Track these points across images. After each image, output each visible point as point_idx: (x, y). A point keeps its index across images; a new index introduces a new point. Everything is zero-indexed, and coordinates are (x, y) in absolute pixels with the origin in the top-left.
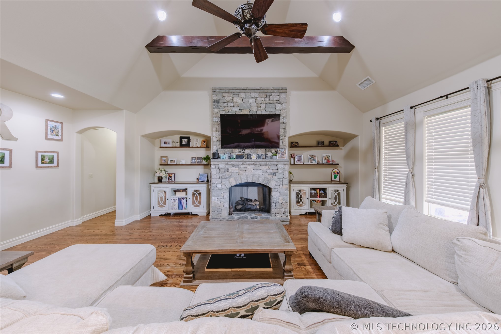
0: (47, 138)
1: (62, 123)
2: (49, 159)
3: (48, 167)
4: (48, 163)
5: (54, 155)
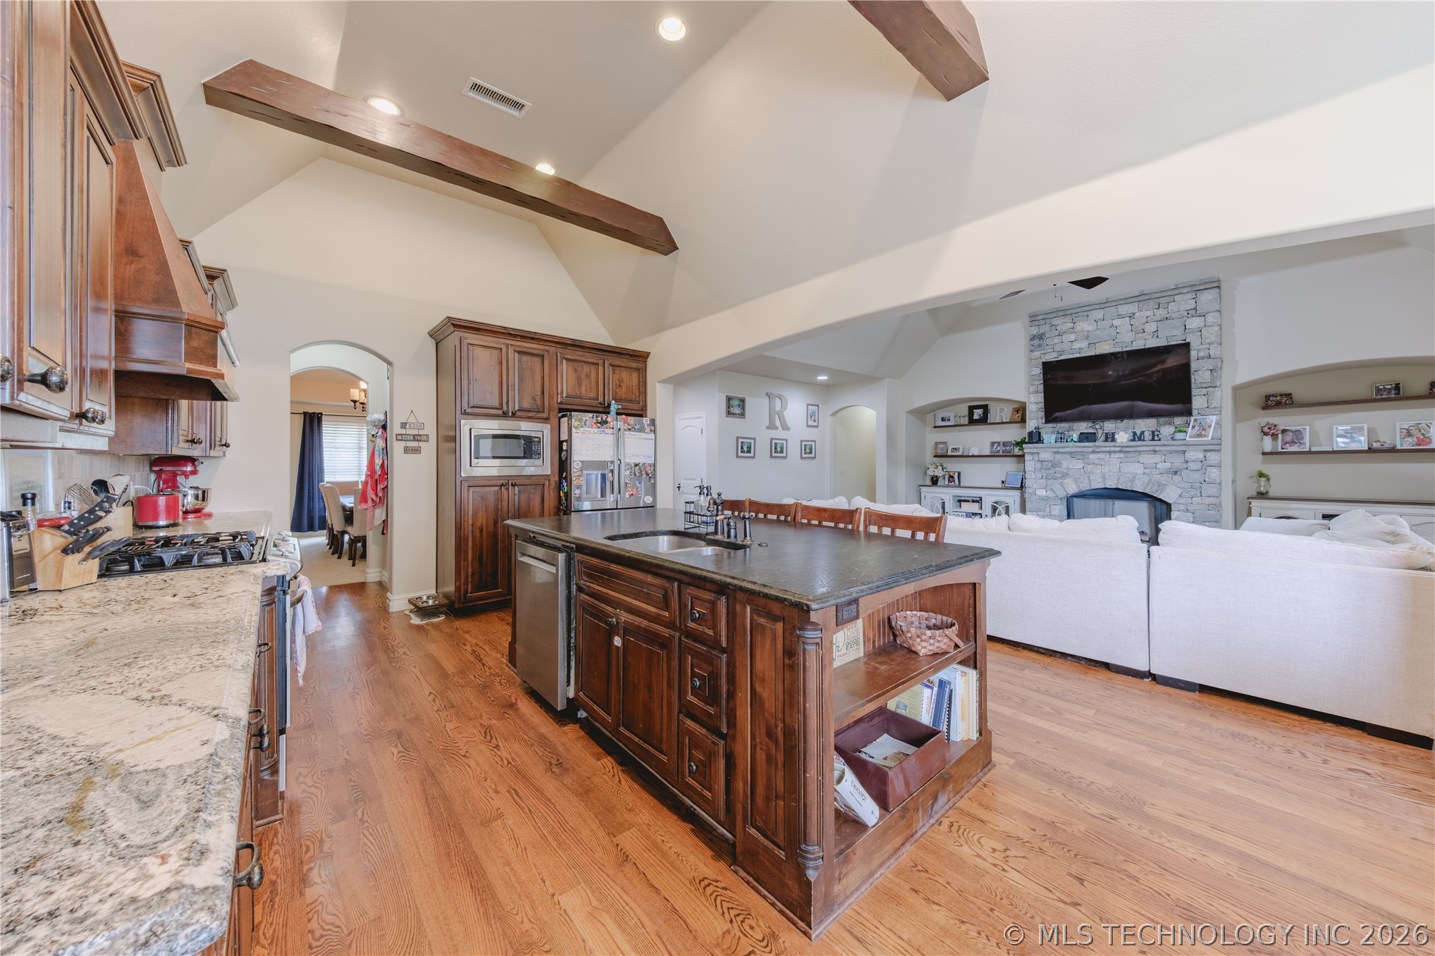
0: (808, 426)
1: (818, 406)
3: (809, 458)
5: (813, 443)
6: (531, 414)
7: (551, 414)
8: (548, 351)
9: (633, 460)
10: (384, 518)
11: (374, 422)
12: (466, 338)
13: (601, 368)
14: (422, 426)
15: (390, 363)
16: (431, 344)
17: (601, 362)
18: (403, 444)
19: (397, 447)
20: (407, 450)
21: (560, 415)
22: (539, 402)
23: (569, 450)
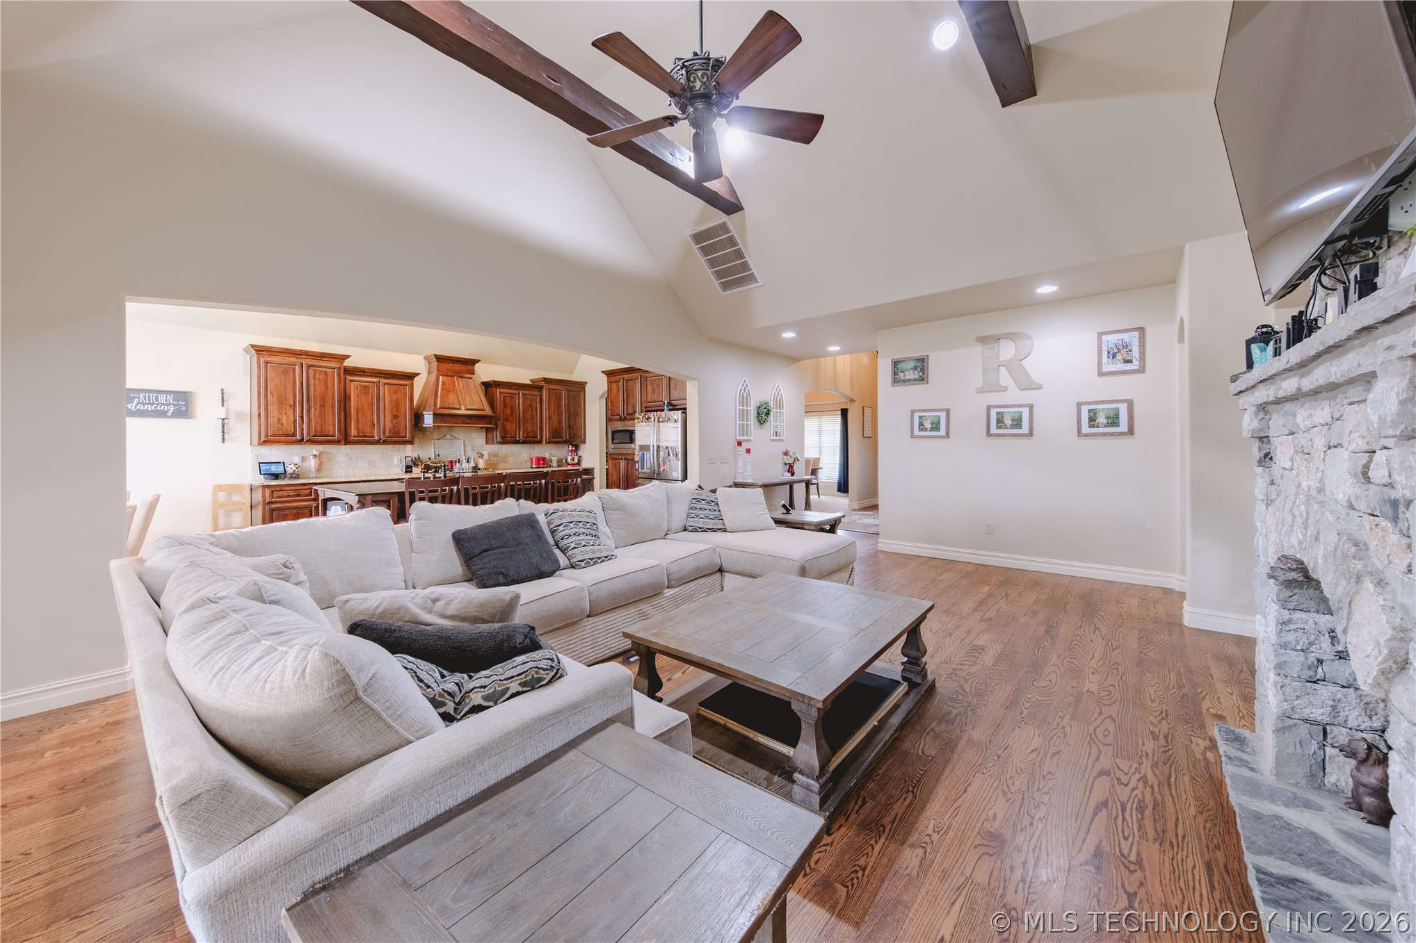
0: (1102, 374)
1: (1141, 330)
2: (1108, 418)
3: (1105, 434)
4: (1105, 426)
6: (632, 416)
9: (665, 445)
13: (663, 380)
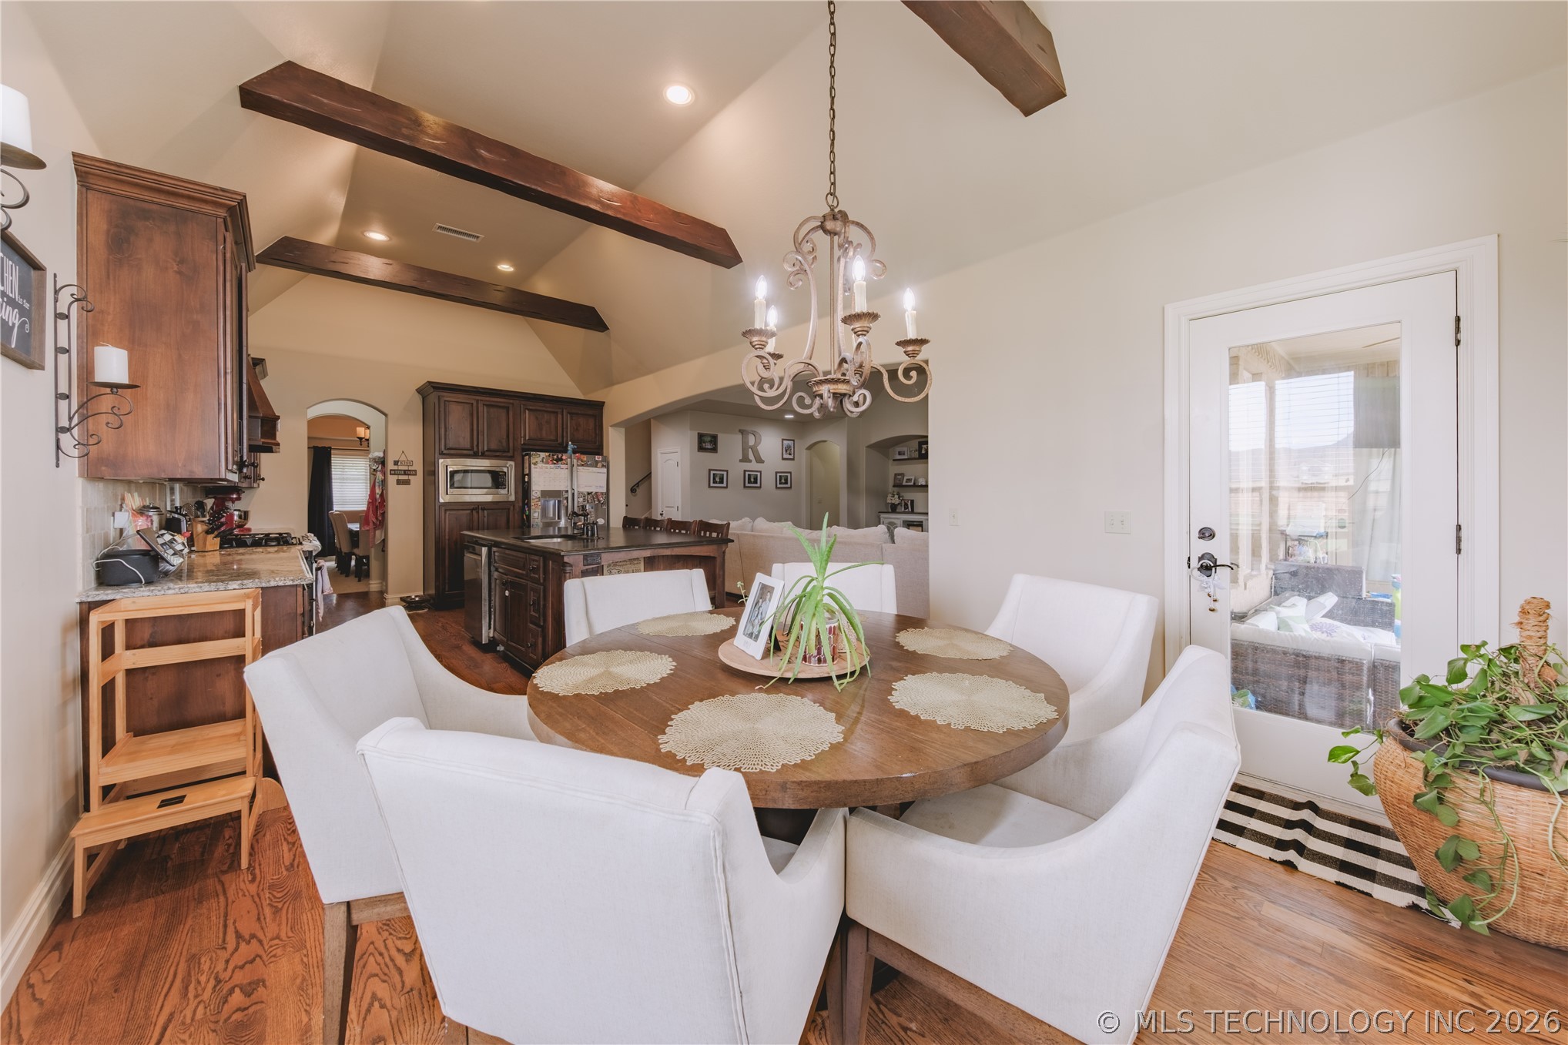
0: (783, 459)
1: (794, 440)
2: (784, 480)
4: (784, 483)
5: (789, 475)
6: (498, 454)
7: (516, 453)
8: (513, 404)
9: (585, 490)
10: (383, 538)
11: (375, 459)
12: (444, 396)
13: (560, 416)
14: (411, 463)
15: (386, 415)
16: (418, 399)
17: (559, 410)
18: (396, 477)
19: (392, 480)
20: (399, 482)
21: (524, 453)
22: (504, 444)
23: (529, 482)
